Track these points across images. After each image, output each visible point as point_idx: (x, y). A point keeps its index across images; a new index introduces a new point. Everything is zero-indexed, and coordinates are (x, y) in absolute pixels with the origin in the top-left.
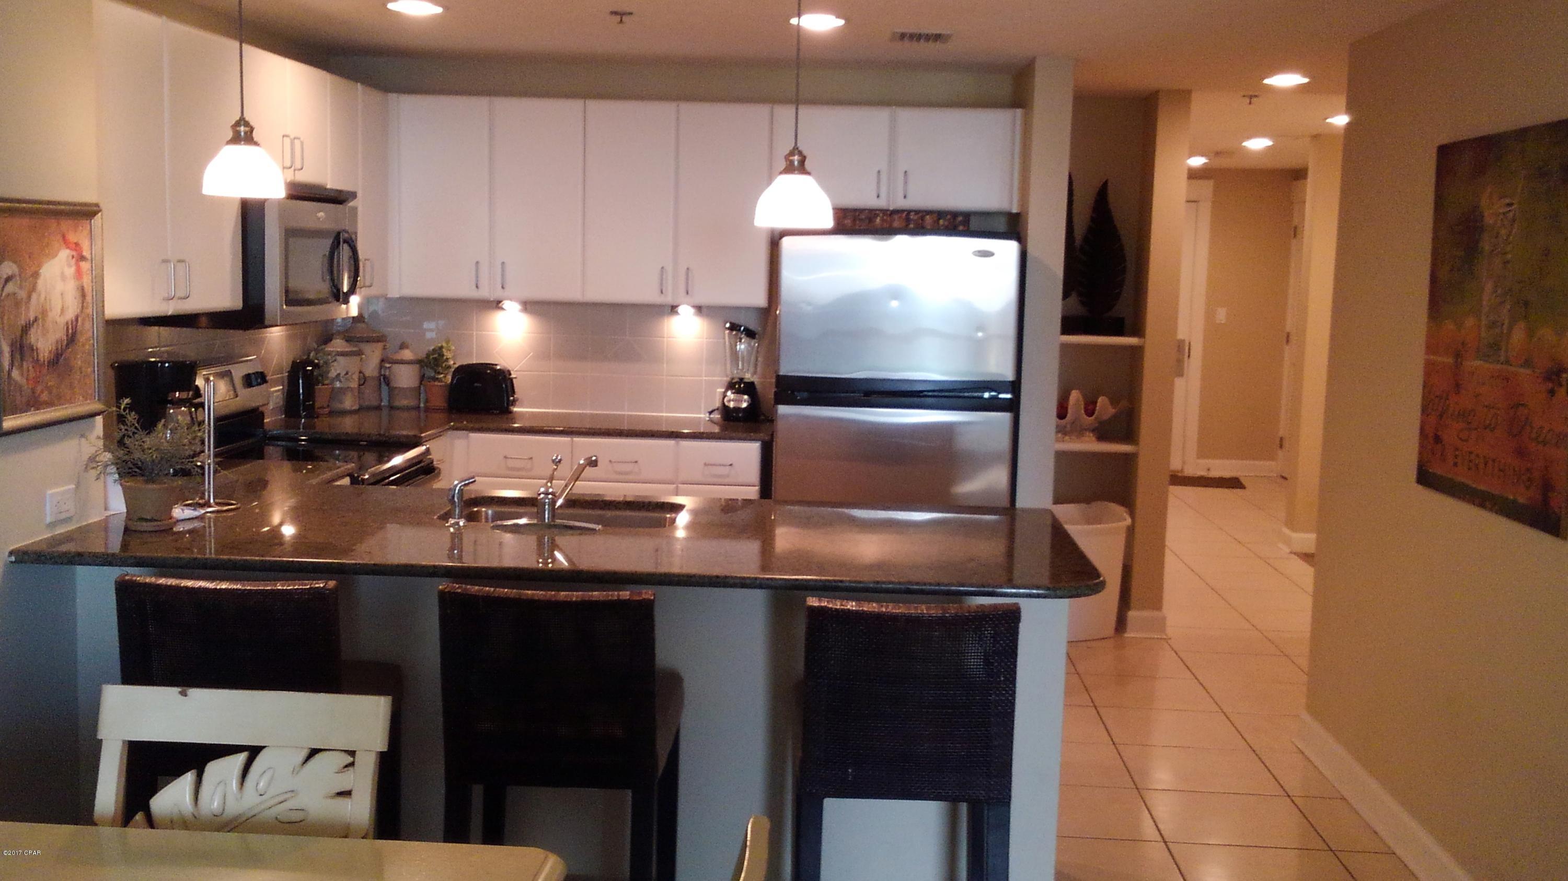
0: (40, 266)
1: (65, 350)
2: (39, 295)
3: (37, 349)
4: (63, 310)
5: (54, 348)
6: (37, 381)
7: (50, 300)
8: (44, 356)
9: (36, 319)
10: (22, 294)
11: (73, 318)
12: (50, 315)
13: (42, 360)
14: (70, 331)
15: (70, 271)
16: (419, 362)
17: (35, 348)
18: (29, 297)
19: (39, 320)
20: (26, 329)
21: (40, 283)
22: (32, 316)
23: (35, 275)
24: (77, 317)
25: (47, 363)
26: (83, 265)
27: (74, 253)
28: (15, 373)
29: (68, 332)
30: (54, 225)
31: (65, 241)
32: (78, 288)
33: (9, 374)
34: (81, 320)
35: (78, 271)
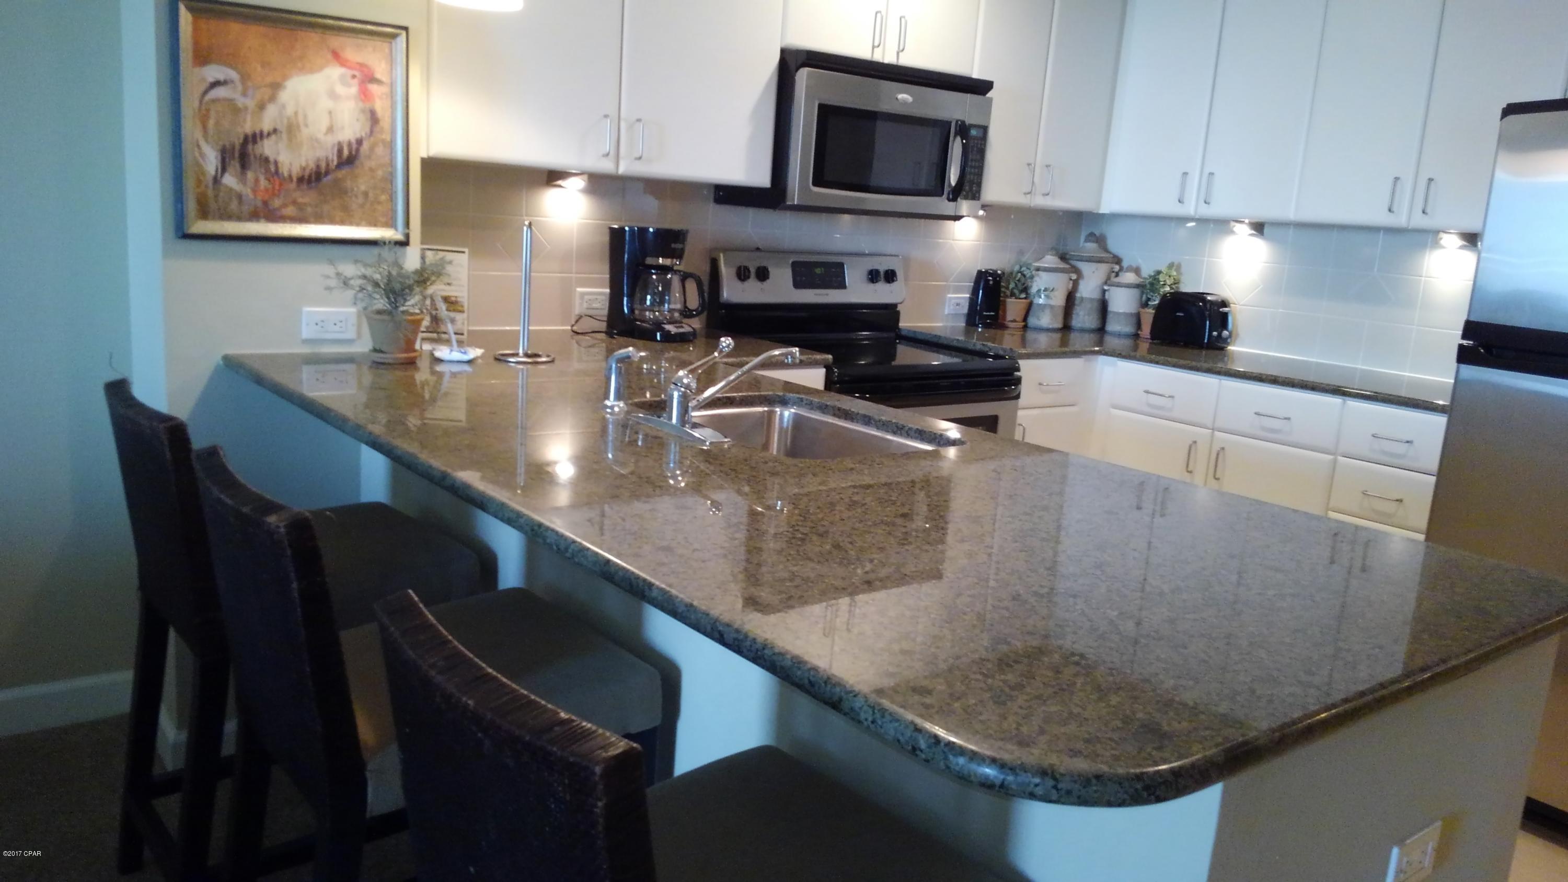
0: (285, 78)
1: (334, 171)
2: (284, 107)
3: (276, 163)
4: (330, 130)
5: (312, 165)
6: (273, 194)
7: (305, 116)
8: (290, 171)
9: (275, 131)
10: (250, 102)
11: (353, 141)
12: (305, 132)
13: (286, 174)
14: (346, 152)
15: (348, 91)
16: (1137, 286)
17: (272, 159)
18: (261, 107)
19: (281, 132)
20: (253, 138)
21: (285, 96)
22: (266, 126)
23: (276, 87)
24: (360, 142)
25: (301, 180)
26: (374, 88)
27: (357, 73)
28: (229, 180)
29: (340, 151)
30: (314, 37)
31: (337, 56)
32: (363, 111)
33: (216, 180)
34: (365, 146)
35: (364, 94)
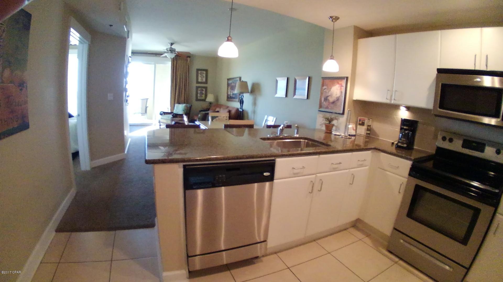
0: (332, 87)
1: (336, 101)
2: (331, 92)
4: (336, 95)
5: (333, 100)
6: (329, 105)
7: (333, 93)
8: (331, 101)
9: (330, 95)
10: (327, 91)
12: (333, 95)
15: (339, 88)
17: (329, 100)
18: (329, 92)
20: (328, 96)
21: (332, 90)
22: (329, 95)
23: (331, 89)
24: (339, 96)
25: (332, 103)
26: (342, 87)
27: (340, 85)
28: (324, 103)
29: (337, 98)
30: (336, 81)
31: (338, 83)
32: (340, 92)
33: (323, 103)
34: (340, 97)
35: (341, 89)
